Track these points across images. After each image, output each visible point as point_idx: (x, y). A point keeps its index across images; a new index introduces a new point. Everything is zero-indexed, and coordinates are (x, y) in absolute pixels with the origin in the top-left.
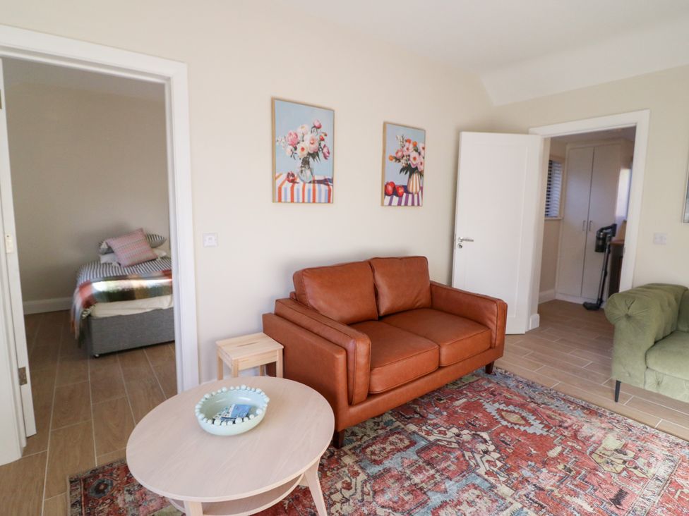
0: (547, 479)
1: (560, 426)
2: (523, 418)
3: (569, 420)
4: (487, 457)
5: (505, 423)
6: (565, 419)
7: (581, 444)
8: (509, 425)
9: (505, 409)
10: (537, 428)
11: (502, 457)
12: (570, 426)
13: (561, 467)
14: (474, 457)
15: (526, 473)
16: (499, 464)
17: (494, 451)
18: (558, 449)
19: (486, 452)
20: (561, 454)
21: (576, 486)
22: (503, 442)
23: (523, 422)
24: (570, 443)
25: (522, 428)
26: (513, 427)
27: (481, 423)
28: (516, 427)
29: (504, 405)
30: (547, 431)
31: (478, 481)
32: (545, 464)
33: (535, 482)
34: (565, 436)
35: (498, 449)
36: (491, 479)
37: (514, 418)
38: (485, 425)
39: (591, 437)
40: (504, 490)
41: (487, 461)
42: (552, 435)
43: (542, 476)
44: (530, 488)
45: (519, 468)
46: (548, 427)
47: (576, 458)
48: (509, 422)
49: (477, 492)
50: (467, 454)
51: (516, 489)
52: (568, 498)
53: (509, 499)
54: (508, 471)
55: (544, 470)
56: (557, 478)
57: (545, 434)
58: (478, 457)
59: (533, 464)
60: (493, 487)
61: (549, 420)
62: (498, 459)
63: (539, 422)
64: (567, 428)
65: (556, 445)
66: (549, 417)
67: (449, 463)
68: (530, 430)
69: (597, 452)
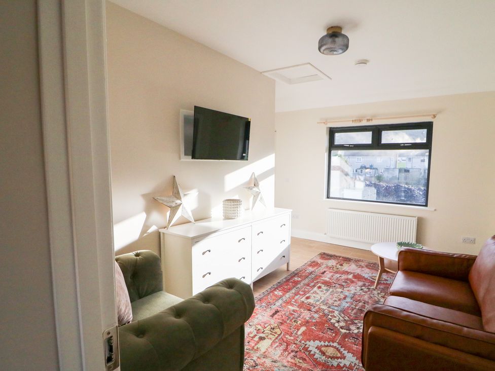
0: (306, 315)
1: (297, 352)
2: (323, 353)
3: (289, 359)
4: (337, 319)
5: (335, 344)
6: (292, 361)
7: (285, 339)
8: (332, 344)
9: (339, 360)
10: (313, 345)
11: (330, 321)
12: (290, 353)
13: (299, 322)
14: (343, 317)
15: (316, 316)
16: (329, 317)
17: (334, 323)
18: (300, 332)
19: (338, 322)
20: (298, 330)
21: (293, 314)
22: (332, 330)
23: (323, 349)
24: (292, 338)
25: (322, 343)
26: (329, 342)
27: (350, 341)
28: (327, 343)
29: (342, 365)
30: (306, 345)
31: (336, 308)
32: (307, 322)
33: (312, 312)
34: (294, 344)
35: (333, 325)
36: (331, 310)
37: (330, 351)
38: (347, 339)
39: (277, 346)
40: (324, 307)
41: (336, 317)
42: (303, 342)
43: (309, 315)
44: (314, 310)
45: (319, 318)
46: (306, 349)
47: (291, 329)
48: (333, 347)
49: (334, 304)
50: (347, 318)
51: (319, 308)
52: (297, 309)
53: (322, 304)
54: (325, 315)
55: (308, 319)
56: (301, 316)
57: (308, 342)
58: (341, 318)
59: (313, 321)
60: (329, 307)
61: (304, 356)
62: (331, 319)
63: (312, 353)
64: (292, 351)
65: (301, 335)
66: (304, 360)
67: (353, 312)
68: (317, 343)
69: (276, 335)
